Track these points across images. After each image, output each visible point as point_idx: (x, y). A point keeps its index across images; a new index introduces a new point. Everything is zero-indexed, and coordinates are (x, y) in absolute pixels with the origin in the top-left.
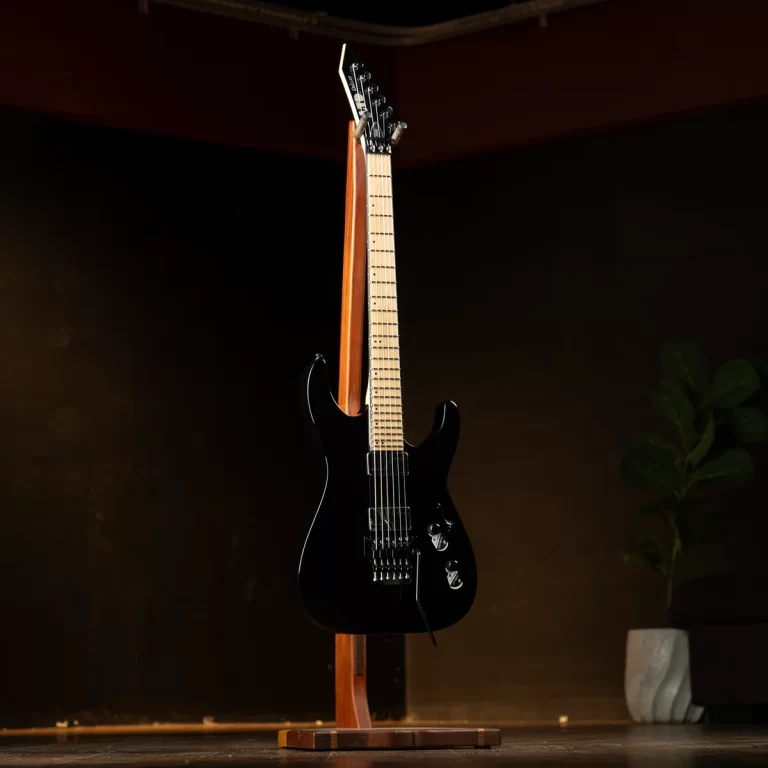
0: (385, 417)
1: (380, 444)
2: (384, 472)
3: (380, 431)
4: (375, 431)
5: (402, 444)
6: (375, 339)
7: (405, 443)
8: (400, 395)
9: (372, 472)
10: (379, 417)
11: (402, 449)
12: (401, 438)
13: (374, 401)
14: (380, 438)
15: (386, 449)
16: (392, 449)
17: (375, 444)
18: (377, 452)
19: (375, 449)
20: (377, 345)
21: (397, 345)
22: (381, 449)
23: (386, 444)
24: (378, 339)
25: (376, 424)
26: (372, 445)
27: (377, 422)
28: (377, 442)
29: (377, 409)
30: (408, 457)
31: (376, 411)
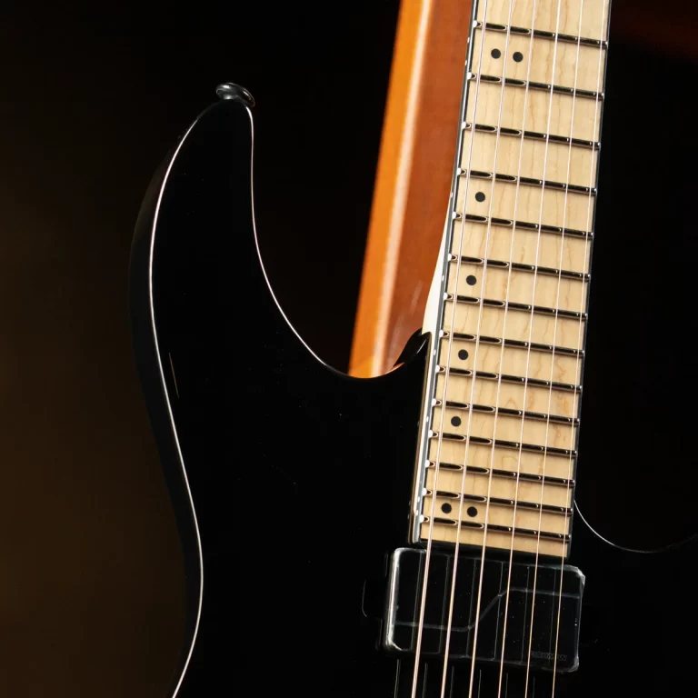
0: (498, 396)
1: (459, 513)
2: (460, 642)
3: (466, 457)
4: (441, 452)
5: (562, 526)
6: (495, 40)
7: (576, 525)
8: (580, 305)
9: (403, 634)
10: (471, 393)
11: (561, 551)
12: (564, 499)
13: (459, 318)
14: (463, 485)
15: (483, 540)
16: (512, 544)
17: (434, 509)
18: (442, 549)
19: (431, 534)
20: (503, 69)
21: (596, 84)
22: (458, 537)
23: (486, 516)
24: (507, 44)
25: (456, 422)
26: (422, 513)
27: (458, 414)
28: (449, 502)
29: (463, 355)
30: (582, 591)
31: (462, 365)
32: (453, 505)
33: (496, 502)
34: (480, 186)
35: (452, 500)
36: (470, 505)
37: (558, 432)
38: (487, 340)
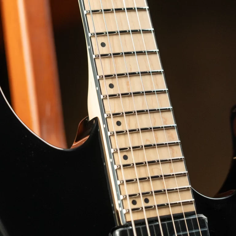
0: (142, 140)
1: (141, 203)
3: (137, 173)
4: (124, 175)
7: (195, 195)
10: (130, 141)
11: (192, 208)
13: (111, 106)
14: (140, 188)
15: (158, 213)
16: (171, 211)
17: (129, 205)
19: (132, 218)
22: (145, 216)
23: (155, 201)
25: (125, 158)
26: (124, 208)
27: (125, 154)
28: (134, 199)
29: (119, 123)
30: (207, 226)
31: (120, 128)
32: (137, 200)
33: (158, 192)
34: (102, 39)
35: (135, 198)
36: (145, 198)
37: (173, 149)
38: (128, 113)
